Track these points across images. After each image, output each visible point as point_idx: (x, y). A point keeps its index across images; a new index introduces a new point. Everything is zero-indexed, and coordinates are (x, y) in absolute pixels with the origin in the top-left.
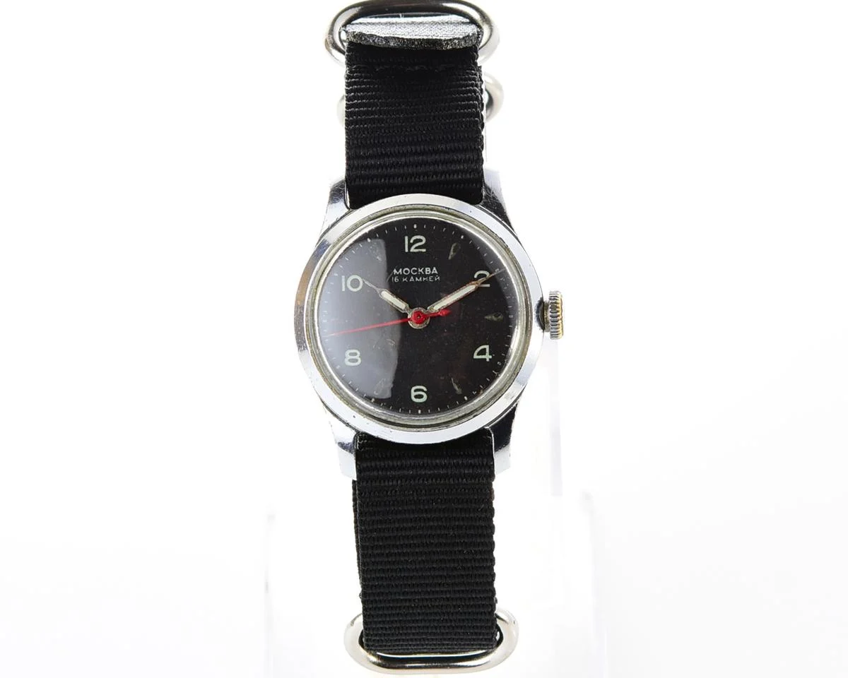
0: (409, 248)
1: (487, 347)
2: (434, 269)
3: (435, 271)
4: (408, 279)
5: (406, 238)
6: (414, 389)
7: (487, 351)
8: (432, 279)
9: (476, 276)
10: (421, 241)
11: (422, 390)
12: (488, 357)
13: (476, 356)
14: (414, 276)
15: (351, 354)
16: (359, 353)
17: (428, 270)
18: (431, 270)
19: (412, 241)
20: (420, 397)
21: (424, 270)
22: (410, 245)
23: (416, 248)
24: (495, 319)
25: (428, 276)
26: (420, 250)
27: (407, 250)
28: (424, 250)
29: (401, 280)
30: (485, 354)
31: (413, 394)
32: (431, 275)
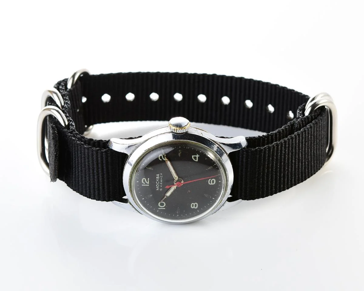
0: (148, 184)
1: (193, 156)
2: (157, 175)
3: (158, 175)
4: (161, 185)
5: (143, 185)
6: (209, 184)
7: (195, 156)
8: (161, 176)
9: (161, 160)
10: (144, 180)
11: (210, 181)
12: (197, 156)
13: (197, 160)
14: (160, 183)
15: (193, 206)
16: (192, 204)
17: (157, 178)
18: (157, 176)
19: (144, 183)
20: (213, 182)
21: (157, 179)
22: (146, 184)
23: (147, 182)
24: (180, 153)
25: (160, 178)
26: (148, 180)
27: (148, 185)
28: (148, 179)
29: (161, 188)
30: (196, 157)
31: (212, 184)
32: (159, 177)
